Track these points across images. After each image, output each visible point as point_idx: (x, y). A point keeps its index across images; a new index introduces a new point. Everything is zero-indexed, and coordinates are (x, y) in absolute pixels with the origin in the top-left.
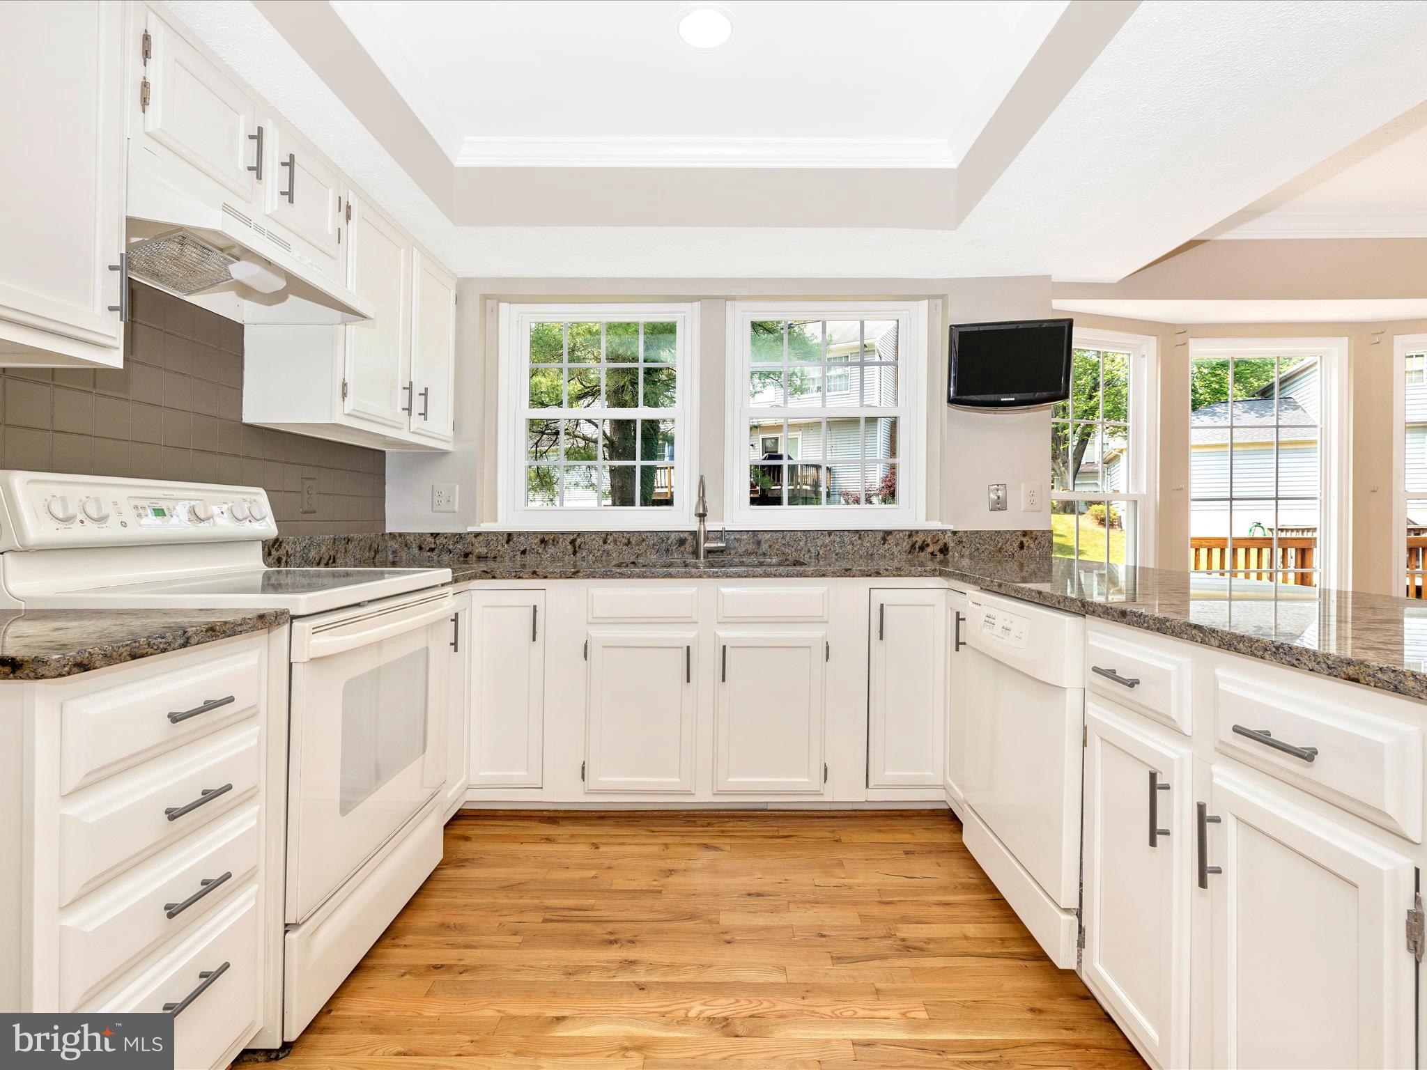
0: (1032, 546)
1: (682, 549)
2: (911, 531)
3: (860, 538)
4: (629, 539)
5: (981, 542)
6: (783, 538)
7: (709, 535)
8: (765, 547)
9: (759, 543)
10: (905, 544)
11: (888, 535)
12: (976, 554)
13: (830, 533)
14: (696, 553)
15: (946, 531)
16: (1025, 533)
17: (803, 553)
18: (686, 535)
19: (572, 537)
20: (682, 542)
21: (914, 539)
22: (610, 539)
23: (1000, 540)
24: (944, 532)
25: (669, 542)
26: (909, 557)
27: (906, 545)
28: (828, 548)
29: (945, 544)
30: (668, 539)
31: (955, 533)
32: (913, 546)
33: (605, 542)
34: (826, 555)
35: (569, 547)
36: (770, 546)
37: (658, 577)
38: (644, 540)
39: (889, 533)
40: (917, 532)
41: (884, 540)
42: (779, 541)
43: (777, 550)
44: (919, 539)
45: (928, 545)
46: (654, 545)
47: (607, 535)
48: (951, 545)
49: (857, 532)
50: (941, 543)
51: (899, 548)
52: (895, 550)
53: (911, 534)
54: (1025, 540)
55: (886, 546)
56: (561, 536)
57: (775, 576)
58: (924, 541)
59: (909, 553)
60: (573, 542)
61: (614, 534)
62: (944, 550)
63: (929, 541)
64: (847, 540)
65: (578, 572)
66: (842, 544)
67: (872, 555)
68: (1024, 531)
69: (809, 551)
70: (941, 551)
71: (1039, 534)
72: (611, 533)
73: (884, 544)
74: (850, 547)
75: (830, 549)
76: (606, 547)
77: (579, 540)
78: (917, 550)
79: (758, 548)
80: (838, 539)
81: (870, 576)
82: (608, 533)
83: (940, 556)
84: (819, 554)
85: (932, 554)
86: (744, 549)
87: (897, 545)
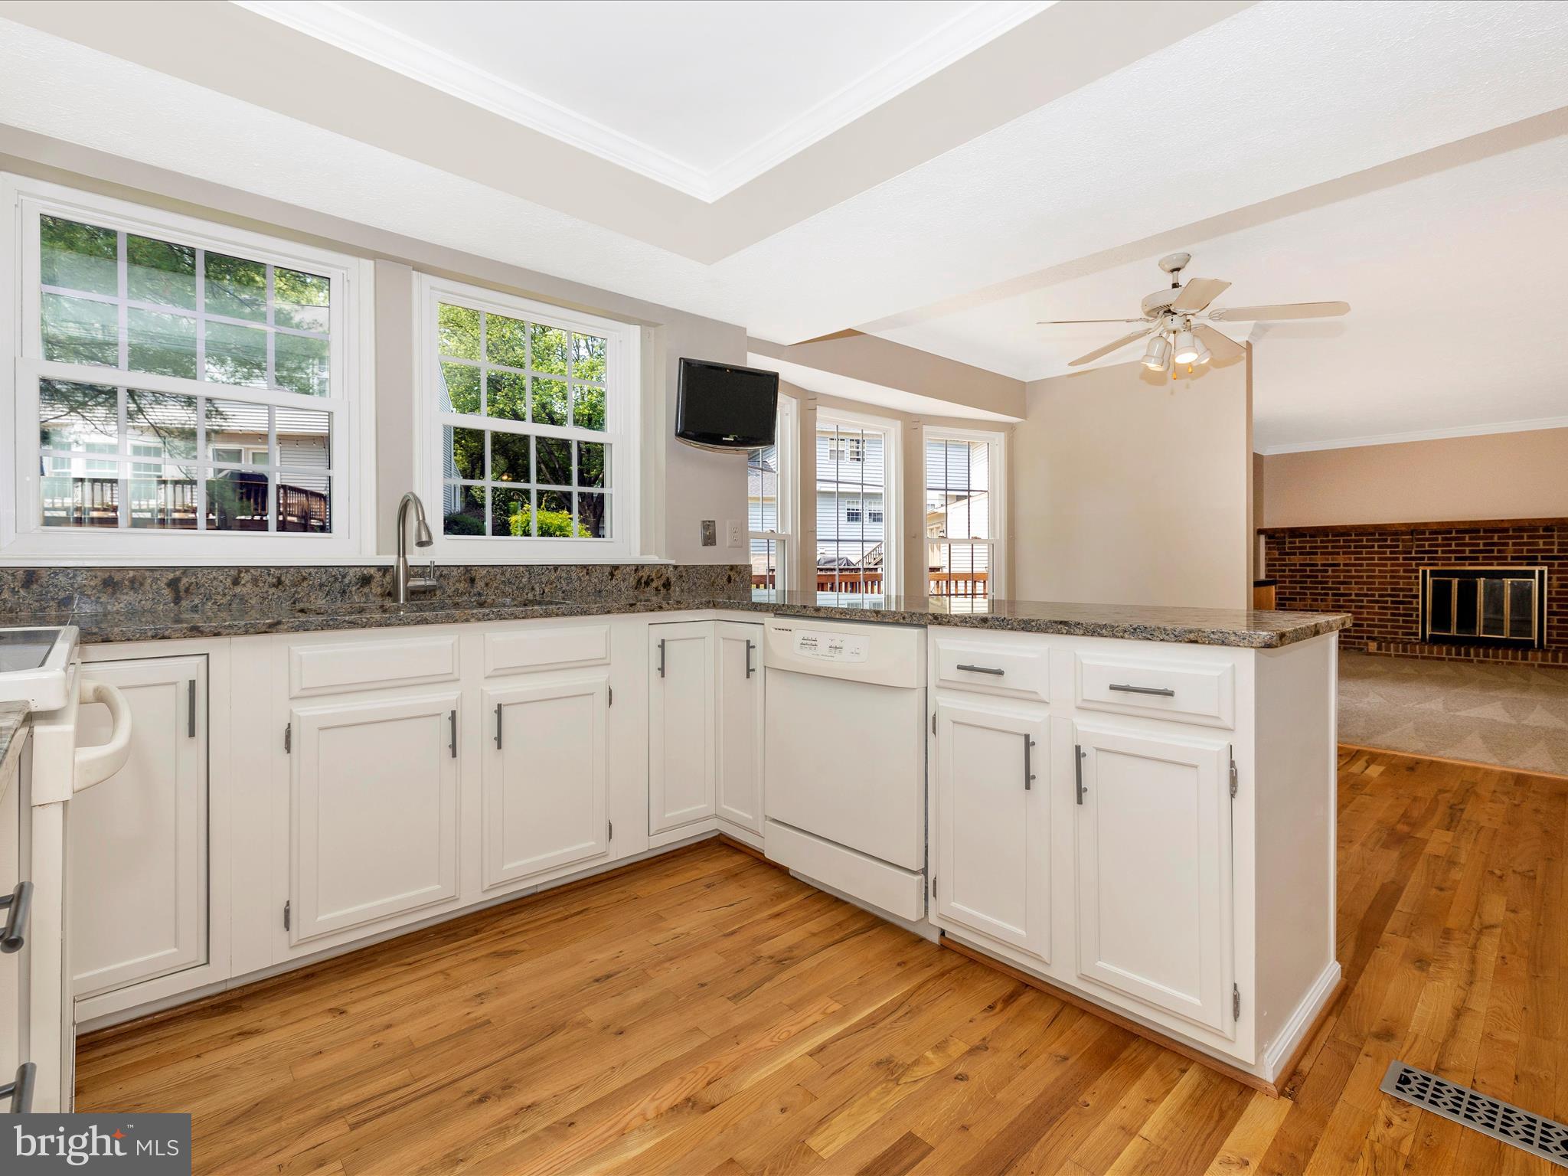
0: (737, 579)
1: (366, 590)
2: (637, 566)
3: (587, 574)
4: (279, 579)
5: (698, 576)
6: (502, 574)
7: (413, 572)
8: (479, 585)
9: (472, 580)
10: (632, 579)
11: (615, 570)
12: (694, 588)
13: (556, 568)
14: (392, 594)
15: (668, 565)
16: (732, 568)
17: (526, 591)
18: (372, 571)
19: (171, 576)
20: (366, 580)
21: (640, 574)
22: (246, 577)
23: (713, 574)
24: (667, 566)
25: (346, 581)
26: (636, 592)
27: (632, 581)
28: (554, 586)
29: (668, 579)
30: (344, 577)
31: (676, 567)
32: (639, 581)
33: (236, 582)
34: (551, 593)
35: (166, 591)
36: (487, 585)
37: (408, 624)
38: (304, 579)
39: (616, 567)
40: (643, 566)
41: (612, 575)
42: (498, 577)
43: (496, 588)
44: (644, 574)
45: (652, 580)
46: (321, 585)
47: (240, 572)
48: (673, 579)
49: (585, 566)
50: (664, 578)
51: (626, 583)
52: (623, 586)
53: (638, 568)
54: (732, 573)
55: (614, 582)
56: (148, 574)
57: (557, 615)
58: (649, 576)
59: (636, 588)
60: (173, 584)
61: (252, 571)
62: (667, 585)
63: (653, 575)
64: (574, 576)
65: (279, 623)
66: (569, 580)
67: (600, 592)
68: (731, 566)
69: (533, 589)
70: (664, 585)
71: (743, 568)
72: (247, 569)
73: (611, 579)
74: (577, 584)
75: (557, 586)
76: (238, 590)
77: (185, 580)
78: (643, 585)
79: (472, 587)
80: (564, 575)
81: (653, 611)
83: (663, 591)
84: (544, 592)
85: (657, 589)
86: (453, 589)
87: (624, 580)
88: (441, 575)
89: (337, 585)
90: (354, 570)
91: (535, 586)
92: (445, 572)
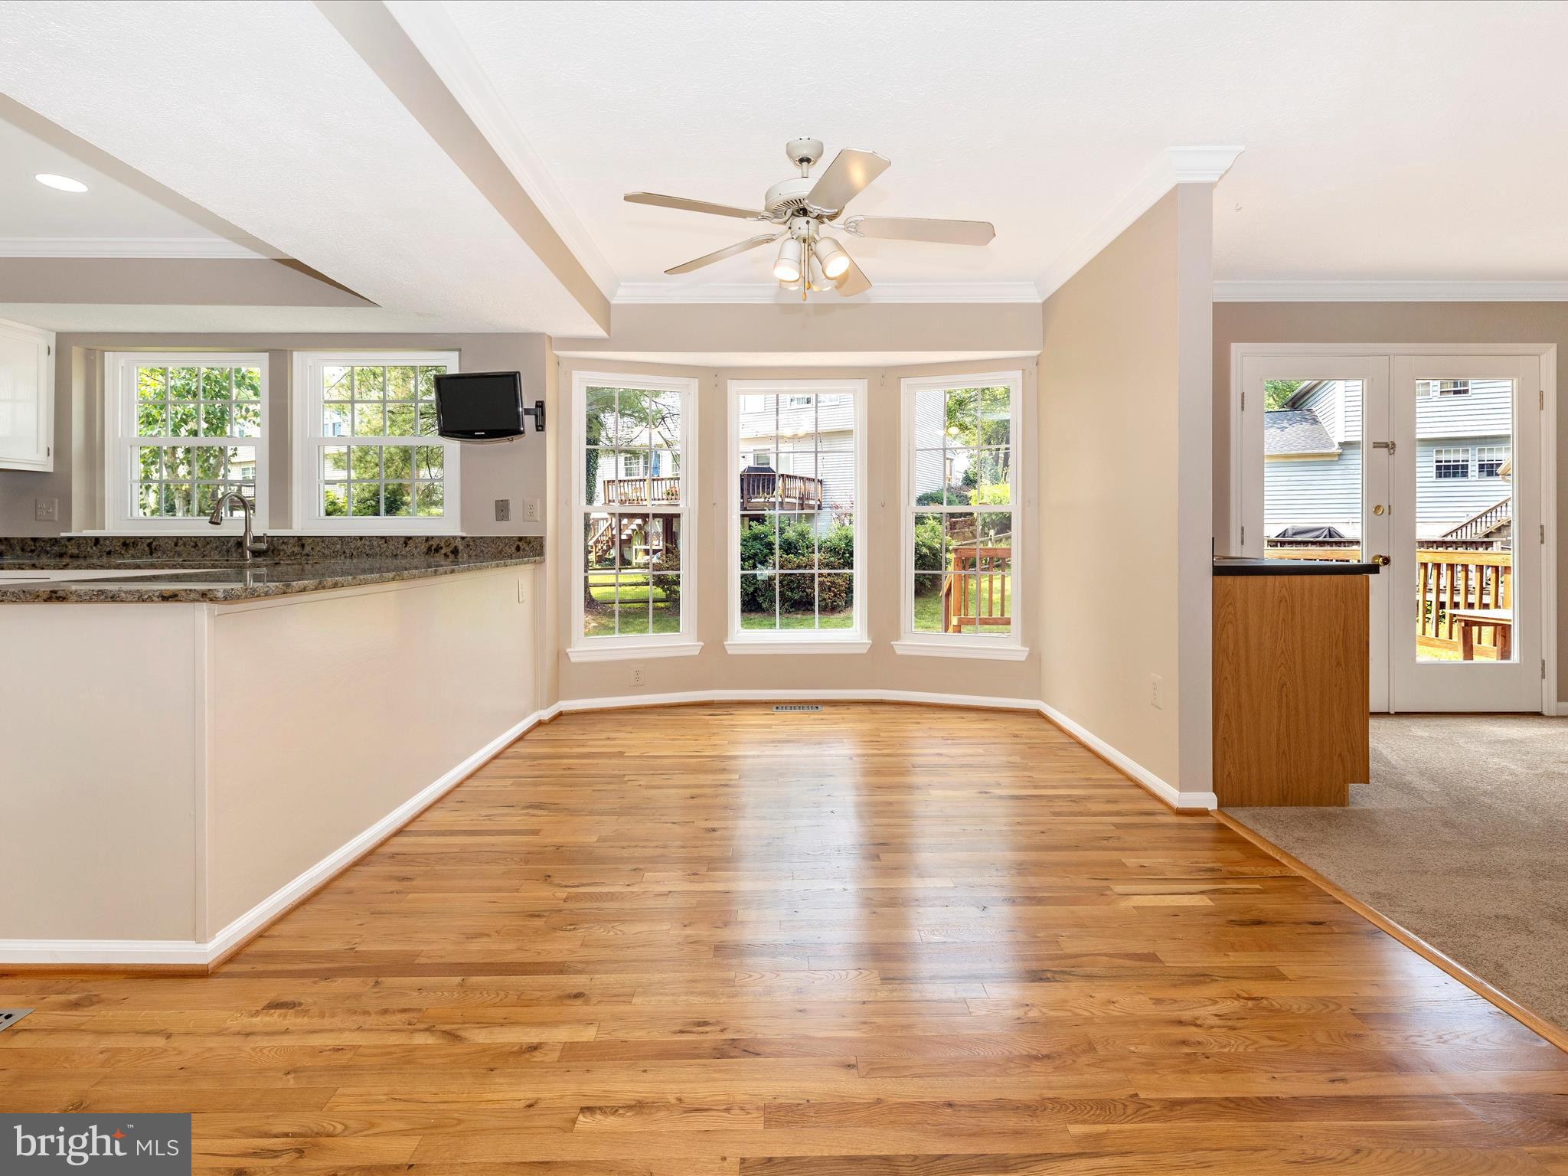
0: (527, 549)
2: (428, 537)
3: (386, 542)
4: (196, 543)
5: (485, 545)
6: (323, 542)
8: (308, 549)
9: (303, 546)
10: (423, 547)
11: (409, 540)
12: (481, 554)
13: (361, 538)
15: (456, 537)
16: (520, 539)
19: (149, 541)
21: (430, 543)
22: (181, 542)
23: (500, 544)
24: (455, 538)
25: (229, 545)
26: (427, 556)
27: (424, 548)
28: (360, 550)
29: (456, 547)
30: (228, 542)
31: (463, 538)
32: (430, 549)
33: (176, 545)
35: (147, 549)
36: (312, 549)
38: (208, 543)
39: (410, 538)
40: (433, 537)
41: (406, 544)
43: (319, 551)
44: (434, 543)
45: (441, 548)
46: (217, 547)
48: (461, 548)
49: (383, 537)
50: (452, 546)
51: (418, 550)
52: (415, 551)
53: (428, 539)
54: (520, 544)
55: (408, 549)
56: (139, 540)
58: (438, 545)
59: (427, 554)
60: (149, 545)
61: (183, 539)
62: (455, 552)
63: (442, 544)
64: (375, 543)
66: (371, 547)
67: (395, 555)
68: (520, 537)
69: (344, 552)
70: (452, 552)
71: (532, 540)
72: (181, 538)
73: (406, 547)
74: (378, 549)
75: (362, 551)
76: (177, 548)
77: (154, 543)
78: (433, 551)
80: (368, 543)
82: (178, 538)
83: (451, 557)
85: (445, 555)
86: (290, 551)
87: (416, 548)
88: (283, 542)
89: (225, 547)
90: (233, 539)
91: (346, 551)
92: (286, 540)
